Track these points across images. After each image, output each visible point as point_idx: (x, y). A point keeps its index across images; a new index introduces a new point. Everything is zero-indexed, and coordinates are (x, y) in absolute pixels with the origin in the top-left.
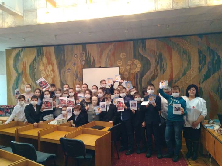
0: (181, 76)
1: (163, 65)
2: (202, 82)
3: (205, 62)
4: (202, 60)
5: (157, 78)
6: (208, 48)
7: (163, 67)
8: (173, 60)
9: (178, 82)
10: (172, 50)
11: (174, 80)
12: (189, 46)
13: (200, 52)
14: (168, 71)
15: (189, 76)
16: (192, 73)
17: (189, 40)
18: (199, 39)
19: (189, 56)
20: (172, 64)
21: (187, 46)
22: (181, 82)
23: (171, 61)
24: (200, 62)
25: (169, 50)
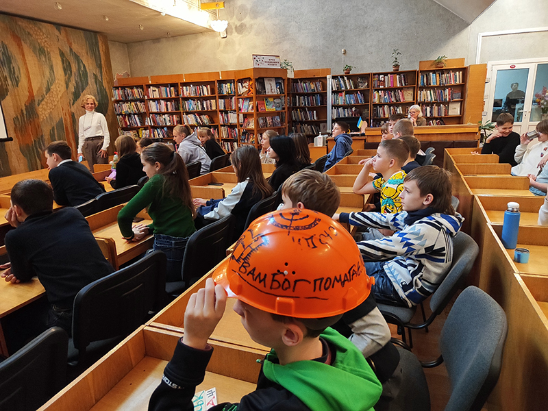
0: (45, 93)
1: (13, 68)
2: (73, 104)
3: (71, 72)
4: (67, 68)
5: (7, 95)
6: (71, 50)
7: (14, 73)
8: (27, 62)
9: (43, 103)
10: (22, 42)
11: (36, 99)
12: (46, 41)
13: (62, 54)
14: (23, 82)
15: (54, 92)
16: (59, 89)
17: (44, 30)
18: (57, 33)
19: (50, 59)
20: (27, 69)
21: (43, 41)
22: (47, 103)
23: (25, 64)
24: (65, 70)
25: (18, 40)
